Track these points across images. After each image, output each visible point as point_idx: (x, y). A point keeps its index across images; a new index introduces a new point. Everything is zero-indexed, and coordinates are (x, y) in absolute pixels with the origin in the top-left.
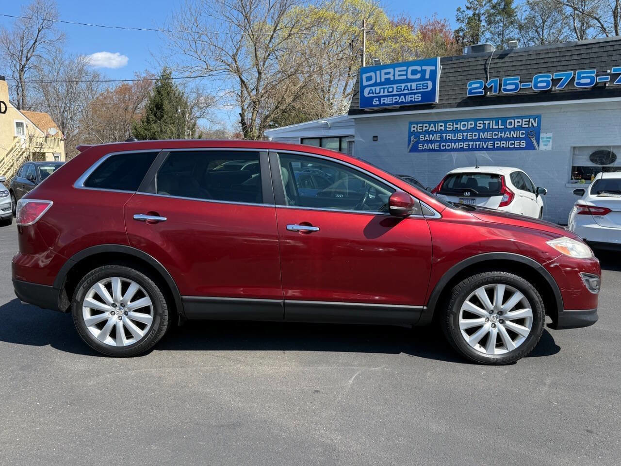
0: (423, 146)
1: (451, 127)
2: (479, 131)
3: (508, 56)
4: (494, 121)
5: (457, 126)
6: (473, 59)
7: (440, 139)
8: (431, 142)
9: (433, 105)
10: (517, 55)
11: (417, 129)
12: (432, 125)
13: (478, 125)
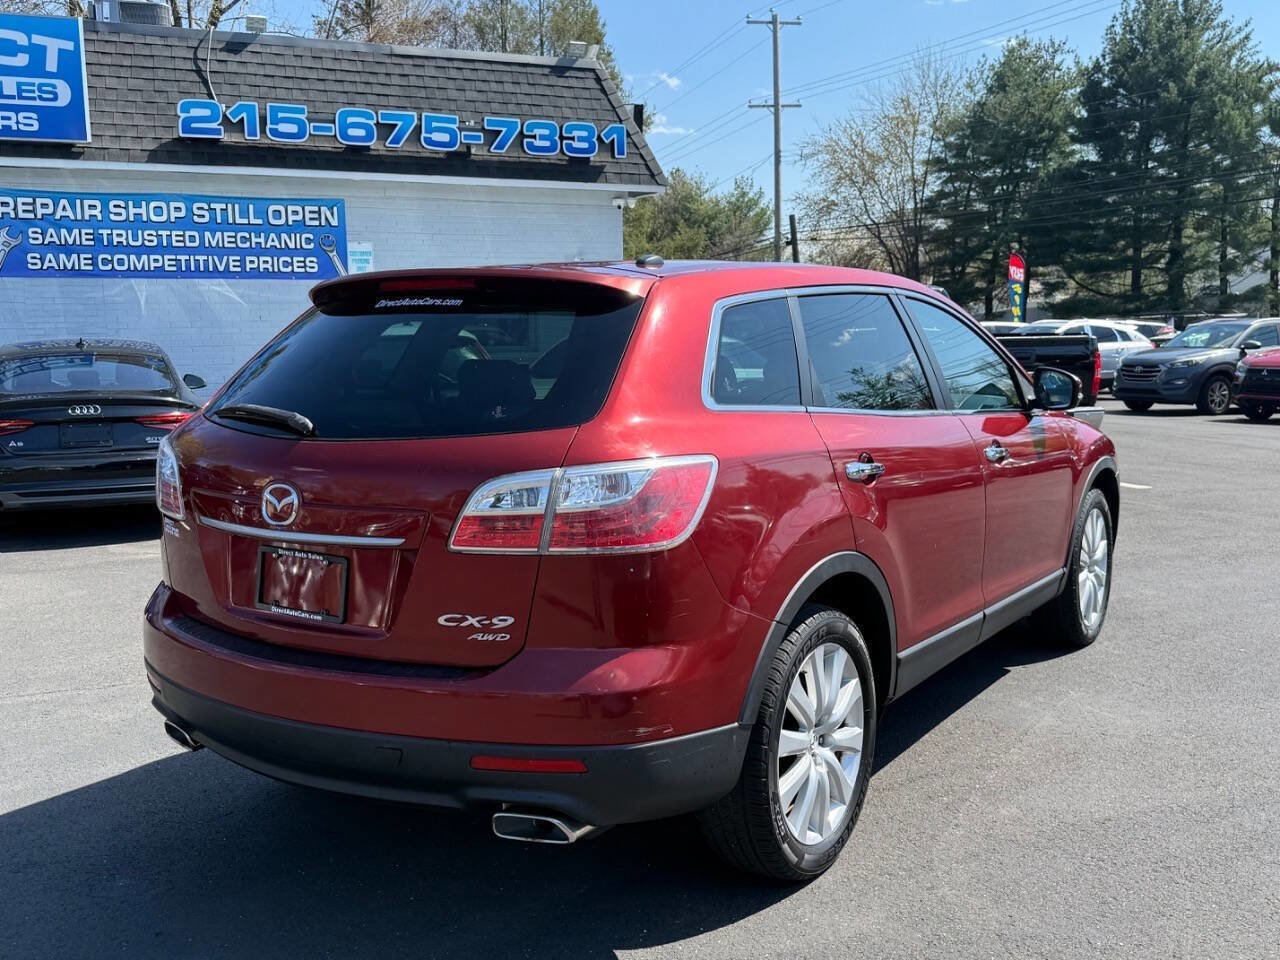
0: (42, 260)
1: (123, 211)
2: (201, 228)
3: (249, 48)
4: (237, 206)
5: (137, 211)
6: (158, 41)
7: (92, 243)
8: (68, 249)
9: (73, 150)
10: (268, 51)
11: (15, 209)
12: (64, 202)
13: (196, 212)
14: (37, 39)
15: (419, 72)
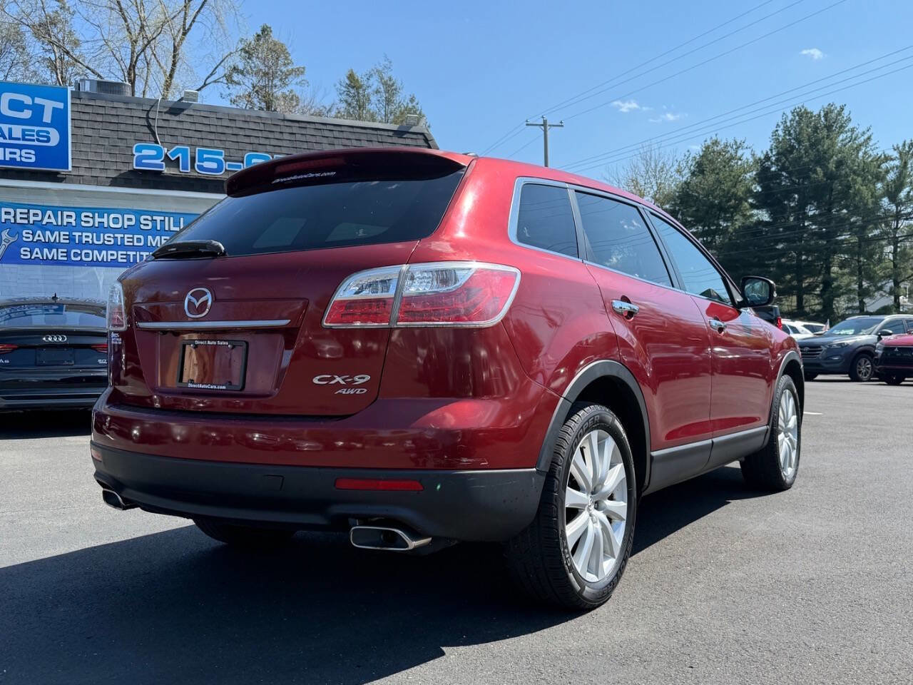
0: (31, 252)
1: (91, 220)
2: (146, 233)
3: (185, 112)
4: (172, 219)
5: (101, 220)
6: (121, 105)
7: (68, 241)
8: (50, 245)
9: (59, 176)
10: (199, 114)
11: (15, 217)
12: (49, 212)
13: (142, 222)
14: (38, 101)
15: (303, 132)
